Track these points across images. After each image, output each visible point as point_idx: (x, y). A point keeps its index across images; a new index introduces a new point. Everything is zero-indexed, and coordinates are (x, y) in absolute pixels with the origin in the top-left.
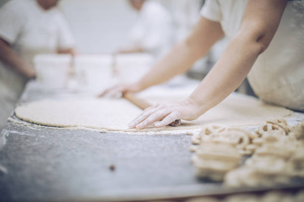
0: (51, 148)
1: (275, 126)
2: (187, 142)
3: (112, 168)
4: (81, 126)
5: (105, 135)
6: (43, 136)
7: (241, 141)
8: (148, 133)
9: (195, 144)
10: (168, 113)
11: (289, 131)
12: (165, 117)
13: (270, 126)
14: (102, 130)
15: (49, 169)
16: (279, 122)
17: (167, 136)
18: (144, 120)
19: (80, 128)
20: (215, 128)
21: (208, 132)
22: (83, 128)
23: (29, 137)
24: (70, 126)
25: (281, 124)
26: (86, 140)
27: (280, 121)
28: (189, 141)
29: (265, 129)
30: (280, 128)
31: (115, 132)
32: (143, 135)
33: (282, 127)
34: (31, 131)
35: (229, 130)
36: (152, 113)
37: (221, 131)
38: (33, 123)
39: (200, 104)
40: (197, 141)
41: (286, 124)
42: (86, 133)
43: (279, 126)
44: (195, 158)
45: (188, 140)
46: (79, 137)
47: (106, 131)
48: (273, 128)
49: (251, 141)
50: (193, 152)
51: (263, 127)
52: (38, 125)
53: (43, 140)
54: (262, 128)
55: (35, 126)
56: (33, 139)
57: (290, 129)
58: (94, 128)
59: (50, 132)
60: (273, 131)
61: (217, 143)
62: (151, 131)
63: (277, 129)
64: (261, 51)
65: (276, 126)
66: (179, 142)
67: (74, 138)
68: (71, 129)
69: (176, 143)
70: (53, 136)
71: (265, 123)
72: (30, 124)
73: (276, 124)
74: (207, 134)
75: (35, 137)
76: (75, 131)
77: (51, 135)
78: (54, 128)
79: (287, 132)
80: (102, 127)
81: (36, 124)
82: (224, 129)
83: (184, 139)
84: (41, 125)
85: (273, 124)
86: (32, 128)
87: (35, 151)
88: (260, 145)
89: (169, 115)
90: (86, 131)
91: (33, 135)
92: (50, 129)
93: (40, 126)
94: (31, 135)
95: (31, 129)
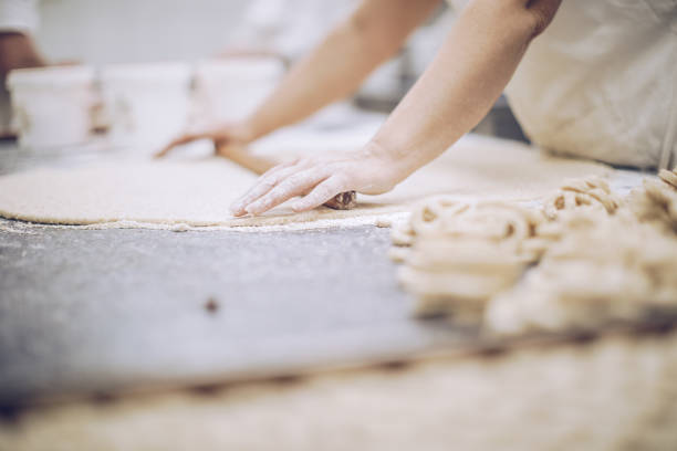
0: (60, 269)
1: (582, 196)
2: (380, 242)
3: (212, 307)
4: (128, 219)
5: (185, 235)
6: (39, 246)
7: (511, 230)
8: (286, 227)
9: (400, 245)
10: (321, 177)
11: (616, 206)
12: (314, 186)
13: (570, 198)
14: (177, 227)
15: (60, 316)
16: (592, 186)
17: (332, 231)
18: (266, 193)
19: (125, 224)
20: (446, 205)
21: (429, 217)
22: (132, 224)
23: (6, 248)
24: (101, 221)
25: (597, 191)
26: (141, 250)
27: (593, 183)
28: (385, 239)
29: (560, 204)
30: (594, 201)
31: (208, 229)
32: (274, 233)
33: (598, 199)
34: (12, 237)
35: (480, 207)
36: (284, 178)
37: (460, 212)
38: (13, 219)
39: (398, 155)
40: (406, 239)
41: (608, 192)
42: (139, 234)
43: (593, 196)
44: (405, 274)
45: (382, 237)
46: (123, 242)
47: (187, 227)
48: (579, 203)
49: (532, 230)
50: (399, 262)
51: (554, 200)
52: (26, 222)
53: (40, 254)
54: (552, 203)
55: (20, 225)
56: (16, 253)
57: (617, 203)
58: (158, 223)
59: (53, 237)
60: (578, 208)
61: (456, 236)
62: (294, 221)
63: (588, 203)
64: (537, 30)
65: (585, 197)
66: (362, 243)
67: (112, 245)
68: (102, 226)
69: (355, 245)
70: (63, 244)
71: (558, 192)
72: (7, 222)
73: (583, 193)
74: (427, 220)
75: (21, 250)
76: (115, 231)
77: (58, 243)
78: (65, 227)
79: (612, 210)
80: (177, 218)
81: (21, 220)
82: (467, 207)
83: (373, 236)
84: (33, 223)
85: (578, 191)
86: (12, 230)
87: (24, 278)
88: (556, 238)
89: (323, 183)
90: (141, 230)
91: (17, 245)
92: (55, 230)
93: (30, 225)
94: (11, 244)
95: (9, 233)
